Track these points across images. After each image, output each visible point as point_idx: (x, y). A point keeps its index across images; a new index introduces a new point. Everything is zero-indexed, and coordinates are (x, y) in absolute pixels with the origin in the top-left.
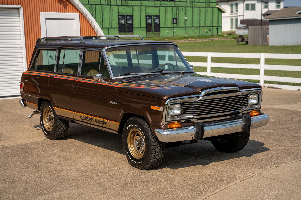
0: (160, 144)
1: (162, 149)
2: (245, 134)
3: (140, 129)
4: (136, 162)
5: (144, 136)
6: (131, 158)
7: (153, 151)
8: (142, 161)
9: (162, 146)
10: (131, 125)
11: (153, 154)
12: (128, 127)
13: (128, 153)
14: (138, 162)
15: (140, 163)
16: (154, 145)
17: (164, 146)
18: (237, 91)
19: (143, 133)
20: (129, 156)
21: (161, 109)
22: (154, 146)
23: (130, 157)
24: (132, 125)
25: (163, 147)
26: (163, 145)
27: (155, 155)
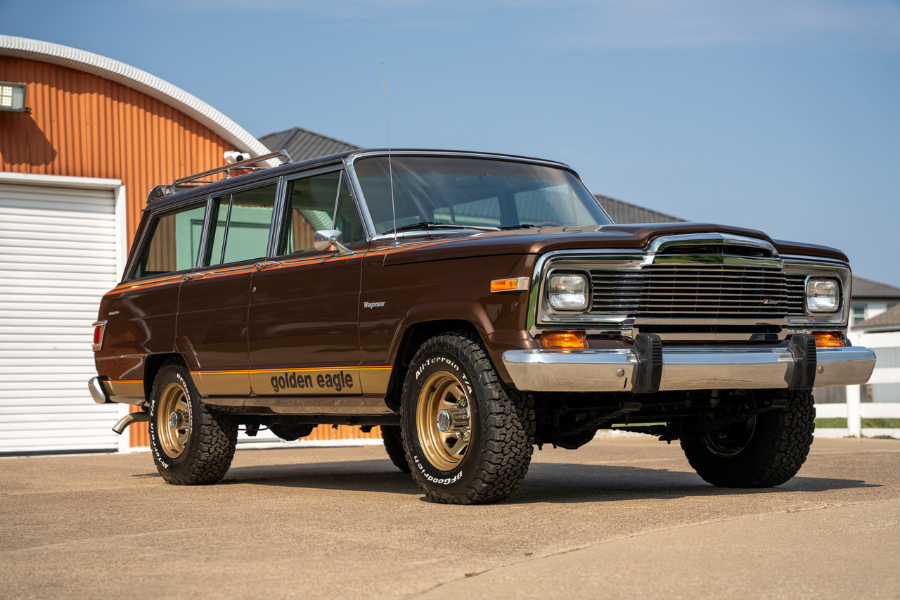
0: (519, 410)
1: (527, 428)
2: (798, 418)
3: (455, 366)
4: (443, 480)
5: (469, 388)
6: (426, 472)
7: (499, 430)
8: (461, 473)
9: (526, 419)
10: (428, 361)
11: (497, 444)
12: (418, 372)
13: (417, 459)
14: (449, 480)
15: (455, 479)
16: (501, 411)
17: (533, 420)
18: (767, 253)
19: (464, 377)
20: (421, 468)
21: (522, 283)
22: (500, 416)
23: (424, 471)
24: (430, 361)
25: (530, 422)
26: (528, 415)
27: (503, 448)
